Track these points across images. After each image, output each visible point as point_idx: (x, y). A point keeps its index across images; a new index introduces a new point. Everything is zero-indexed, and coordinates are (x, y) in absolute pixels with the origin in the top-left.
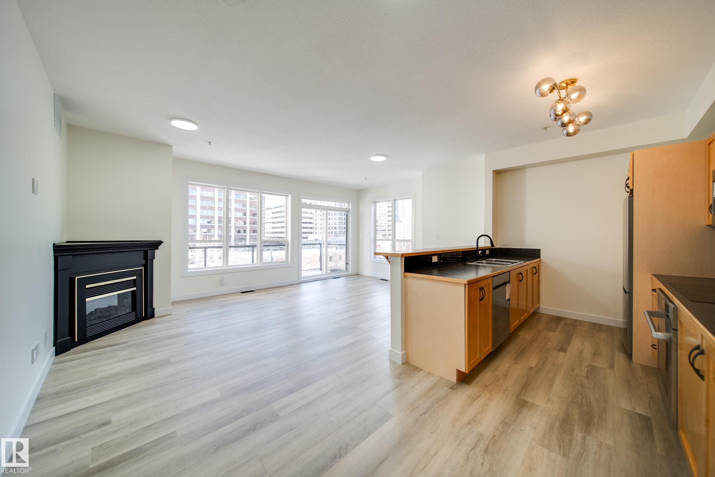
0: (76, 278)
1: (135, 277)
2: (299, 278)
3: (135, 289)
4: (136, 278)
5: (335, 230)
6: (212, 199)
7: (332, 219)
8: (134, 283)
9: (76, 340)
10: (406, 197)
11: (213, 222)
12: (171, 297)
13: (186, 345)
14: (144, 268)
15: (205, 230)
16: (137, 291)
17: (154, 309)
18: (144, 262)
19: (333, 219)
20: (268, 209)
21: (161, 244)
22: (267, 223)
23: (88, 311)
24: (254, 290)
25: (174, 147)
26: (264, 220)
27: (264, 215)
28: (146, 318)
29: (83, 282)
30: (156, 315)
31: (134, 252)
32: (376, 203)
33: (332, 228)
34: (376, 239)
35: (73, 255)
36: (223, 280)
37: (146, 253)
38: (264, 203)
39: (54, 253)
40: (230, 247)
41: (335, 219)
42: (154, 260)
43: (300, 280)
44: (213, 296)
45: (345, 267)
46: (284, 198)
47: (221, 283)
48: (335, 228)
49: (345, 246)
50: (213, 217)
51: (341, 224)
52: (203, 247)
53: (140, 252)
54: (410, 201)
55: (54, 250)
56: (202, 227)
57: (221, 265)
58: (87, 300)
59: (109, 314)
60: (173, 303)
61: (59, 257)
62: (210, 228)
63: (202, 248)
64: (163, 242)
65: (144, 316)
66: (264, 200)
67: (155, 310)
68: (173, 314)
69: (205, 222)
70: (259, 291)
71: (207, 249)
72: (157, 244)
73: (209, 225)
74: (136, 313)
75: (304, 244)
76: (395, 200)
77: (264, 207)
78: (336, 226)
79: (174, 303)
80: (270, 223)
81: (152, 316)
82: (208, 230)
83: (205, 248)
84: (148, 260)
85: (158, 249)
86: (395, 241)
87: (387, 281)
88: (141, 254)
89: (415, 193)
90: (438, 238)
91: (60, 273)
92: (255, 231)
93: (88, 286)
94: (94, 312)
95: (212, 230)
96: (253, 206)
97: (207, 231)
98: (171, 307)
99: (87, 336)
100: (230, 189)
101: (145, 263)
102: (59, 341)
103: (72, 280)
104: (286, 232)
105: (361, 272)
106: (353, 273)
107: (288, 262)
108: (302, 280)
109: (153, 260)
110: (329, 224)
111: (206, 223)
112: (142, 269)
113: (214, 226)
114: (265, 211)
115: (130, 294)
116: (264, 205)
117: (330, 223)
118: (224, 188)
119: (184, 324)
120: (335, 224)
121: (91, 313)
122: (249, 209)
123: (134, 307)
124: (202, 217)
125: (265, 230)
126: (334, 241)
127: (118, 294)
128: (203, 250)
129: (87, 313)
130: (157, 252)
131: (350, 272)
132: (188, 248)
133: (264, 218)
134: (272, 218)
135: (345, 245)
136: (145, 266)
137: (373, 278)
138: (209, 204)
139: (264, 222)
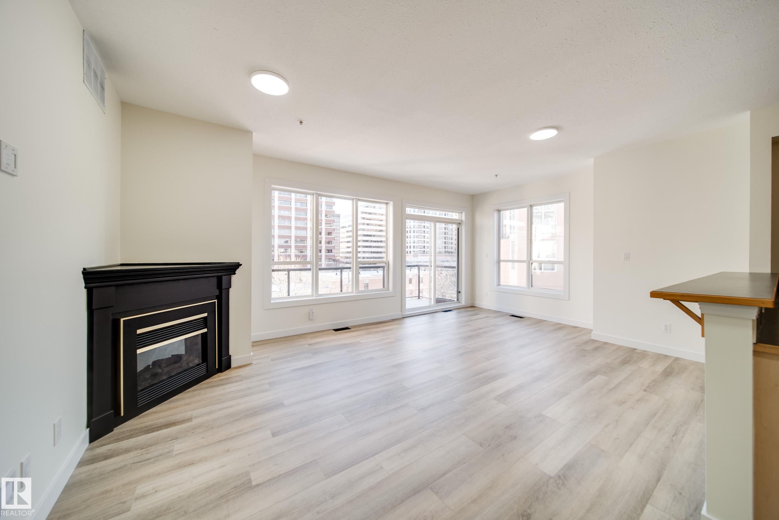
0: (122, 320)
1: (205, 315)
2: (402, 311)
3: (205, 330)
4: (207, 315)
5: (414, 250)
6: (289, 218)
7: (410, 238)
8: (204, 322)
9: (122, 415)
10: (552, 201)
11: (289, 242)
12: (252, 334)
13: (274, 434)
14: (217, 301)
15: (282, 250)
16: (208, 334)
17: (230, 356)
18: (217, 292)
19: (412, 237)
20: (343, 227)
21: (239, 268)
22: (342, 242)
23: (140, 367)
24: (349, 327)
25: (254, 134)
26: (339, 240)
27: (339, 234)
28: (221, 370)
29: (131, 326)
30: (233, 365)
31: (204, 279)
32: (499, 211)
33: (410, 246)
34: (500, 260)
35: (117, 286)
36: (313, 313)
37: (220, 279)
38: (339, 222)
39: (86, 283)
40: (320, 269)
41: (414, 238)
42: (231, 289)
43: (403, 314)
44: (301, 334)
45: (455, 296)
46: (384, 206)
47: (310, 318)
48: (414, 247)
49: (456, 269)
50: (290, 237)
51: (421, 243)
52: (286, 269)
53: (212, 278)
54: (561, 205)
55: (85, 279)
56: (280, 247)
57: (310, 294)
58: (139, 351)
59: (171, 368)
60: (255, 344)
61: (94, 289)
62: (287, 248)
63: (285, 271)
64: (241, 265)
65: (217, 368)
66: (339, 218)
67: (231, 358)
68: (253, 363)
69: (282, 242)
70: (356, 329)
71: (290, 272)
72: (233, 268)
73: (286, 245)
74: (207, 364)
75: (408, 266)
76: (531, 205)
77: (339, 225)
78: (414, 244)
79: (257, 344)
80: (345, 242)
81: (228, 366)
82: (286, 249)
83: (289, 271)
84: (223, 290)
85: (235, 274)
86: (532, 263)
87: (523, 319)
88: (214, 281)
89: (570, 193)
90: (628, 259)
91: (95, 313)
92: (330, 251)
93: (139, 331)
94: (152, 366)
95: (289, 250)
96: (328, 225)
97: (285, 251)
98: (252, 354)
99: (139, 406)
100: (320, 195)
101: (218, 294)
102: (96, 419)
103: (116, 323)
104: (386, 252)
105: (478, 303)
106: (466, 305)
107: (388, 290)
108: (407, 313)
109: (229, 290)
110: (407, 243)
111: (284, 242)
112: (215, 302)
113: (291, 246)
114: (340, 229)
115: (200, 337)
116: (339, 223)
117: (409, 242)
118: (313, 194)
119: (269, 384)
120: (414, 243)
121: (147, 368)
122: (325, 227)
123: (205, 357)
124: (280, 237)
125: (340, 249)
126: (415, 262)
127: (185, 339)
128: (286, 272)
129: (138, 371)
130: (234, 278)
131: (463, 302)
132: (271, 271)
133: (339, 237)
134: (347, 237)
135: (456, 267)
136: (219, 298)
137: (499, 314)
138: (287, 224)
139: (339, 241)
